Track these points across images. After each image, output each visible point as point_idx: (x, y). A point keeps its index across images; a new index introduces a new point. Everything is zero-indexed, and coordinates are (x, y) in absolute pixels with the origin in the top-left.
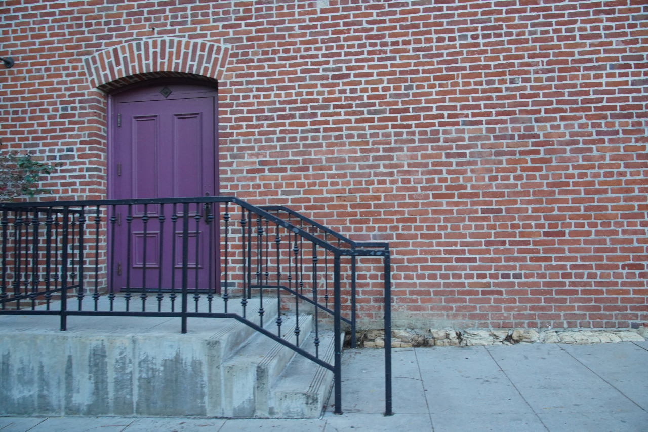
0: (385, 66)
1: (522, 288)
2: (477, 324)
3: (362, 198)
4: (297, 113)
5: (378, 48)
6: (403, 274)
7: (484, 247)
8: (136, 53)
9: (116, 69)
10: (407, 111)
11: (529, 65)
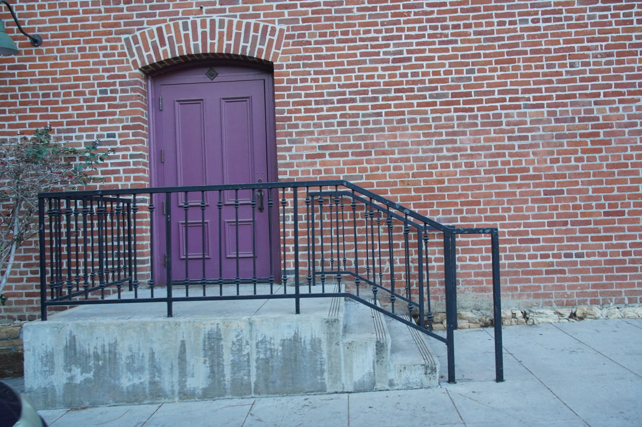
0: (447, 50)
1: (584, 267)
2: (541, 303)
3: (426, 182)
4: (358, 97)
5: (439, 31)
6: (468, 256)
7: (547, 228)
8: (182, 33)
9: (161, 50)
10: (469, 94)
11: (588, 49)
